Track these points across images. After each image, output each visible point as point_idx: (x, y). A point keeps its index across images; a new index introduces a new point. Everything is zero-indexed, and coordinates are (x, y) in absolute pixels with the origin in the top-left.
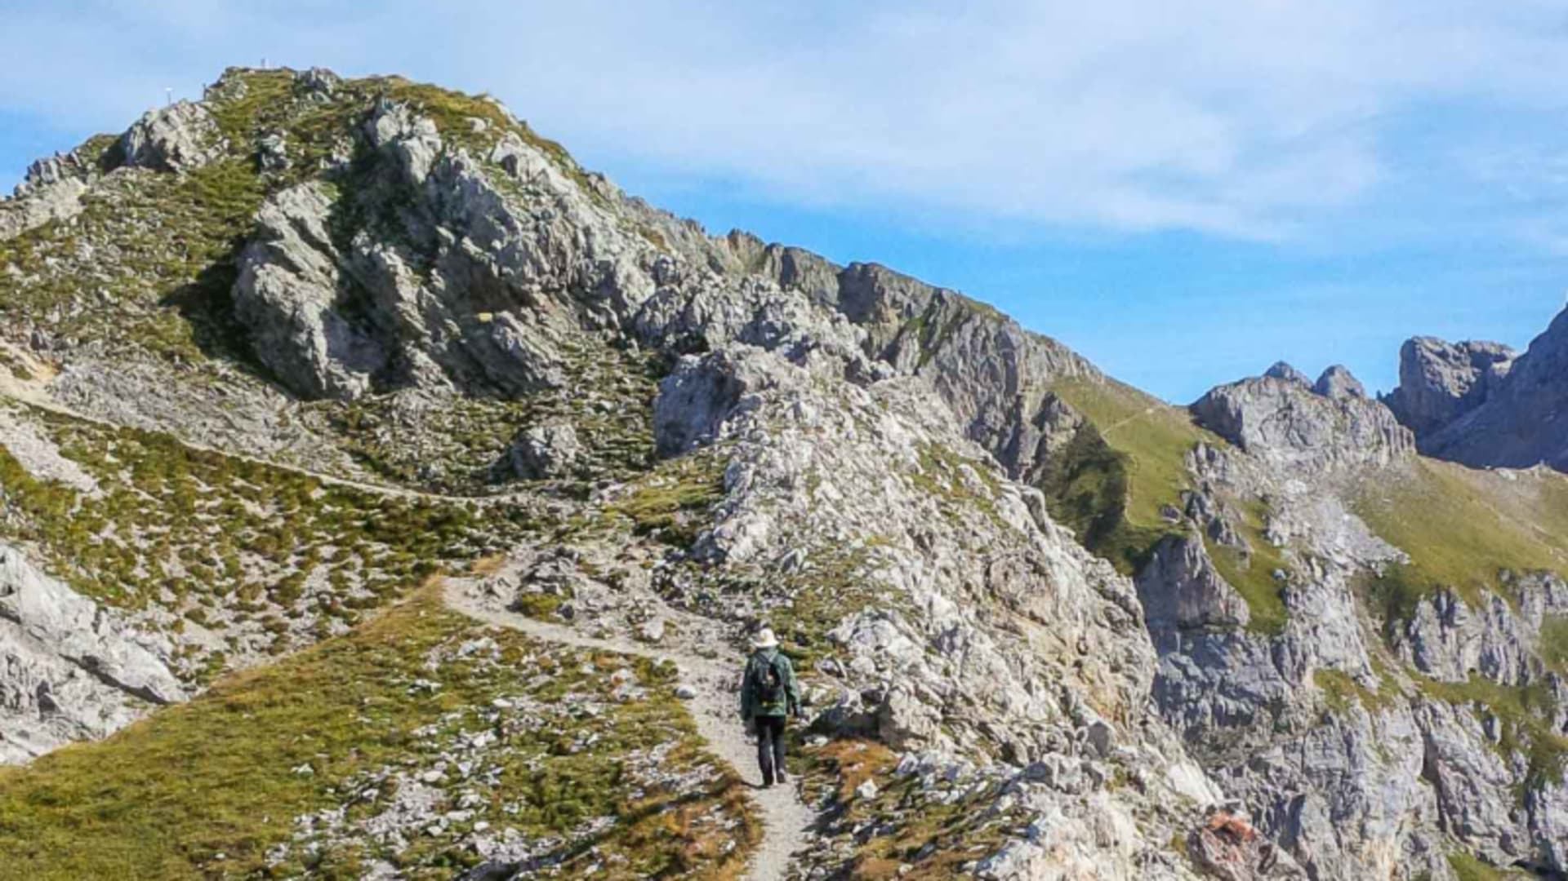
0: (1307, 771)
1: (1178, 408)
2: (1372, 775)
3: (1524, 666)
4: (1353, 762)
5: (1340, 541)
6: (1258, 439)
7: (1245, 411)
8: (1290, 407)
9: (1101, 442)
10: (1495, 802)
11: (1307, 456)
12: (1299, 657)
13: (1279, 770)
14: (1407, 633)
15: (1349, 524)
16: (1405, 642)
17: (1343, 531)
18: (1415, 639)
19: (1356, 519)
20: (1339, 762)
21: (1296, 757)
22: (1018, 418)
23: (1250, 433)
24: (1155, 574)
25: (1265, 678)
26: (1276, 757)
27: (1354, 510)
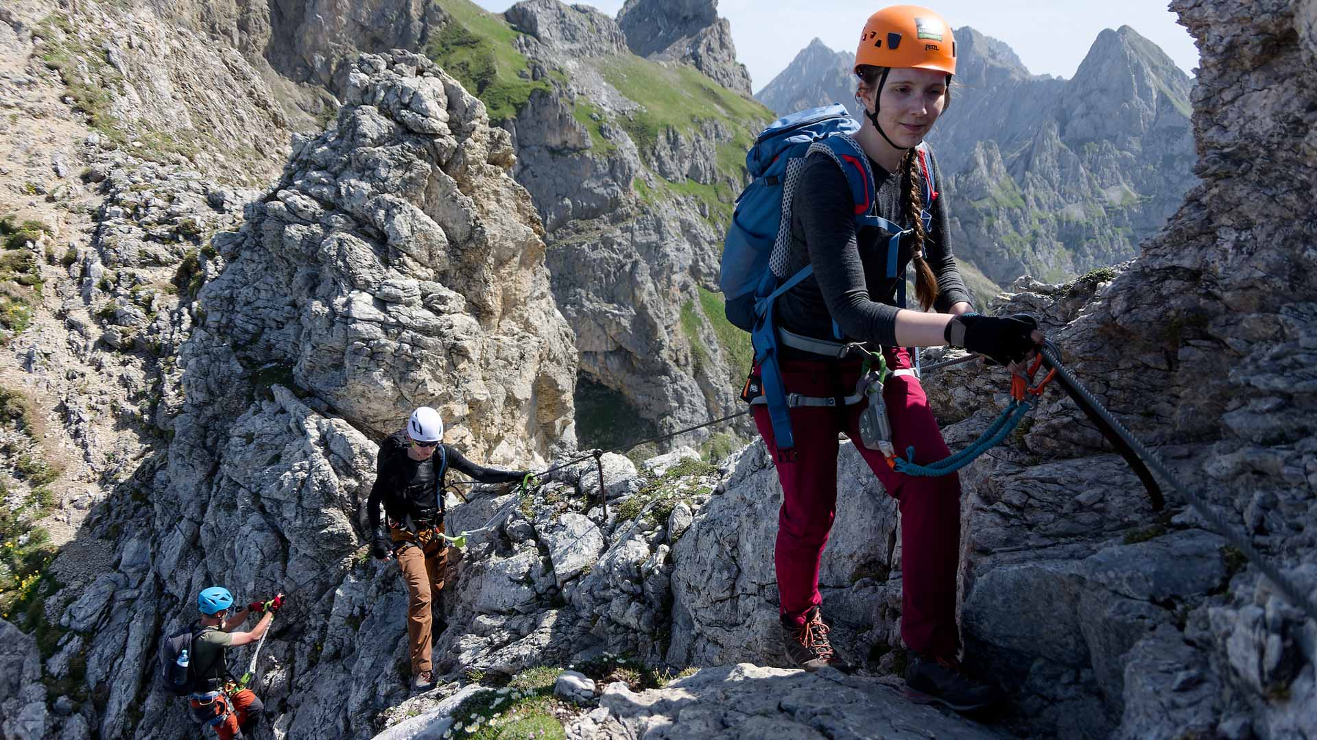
0: (633, 243)
1: (497, 15)
2: (673, 245)
3: (713, 172)
4: (662, 239)
5: (604, 98)
6: (547, 35)
7: (538, 17)
8: (564, 16)
9: (465, 31)
10: (711, 254)
11: (576, 46)
12: (627, 171)
13: (620, 244)
14: (653, 154)
15: (607, 89)
16: (653, 159)
17: (604, 92)
18: (659, 158)
19: (610, 86)
20: (654, 237)
21: (628, 235)
22: (408, 15)
23: (542, 30)
24: (530, 115)
25: (606, 185)
26: (616, 233)
27: (607, 80)
